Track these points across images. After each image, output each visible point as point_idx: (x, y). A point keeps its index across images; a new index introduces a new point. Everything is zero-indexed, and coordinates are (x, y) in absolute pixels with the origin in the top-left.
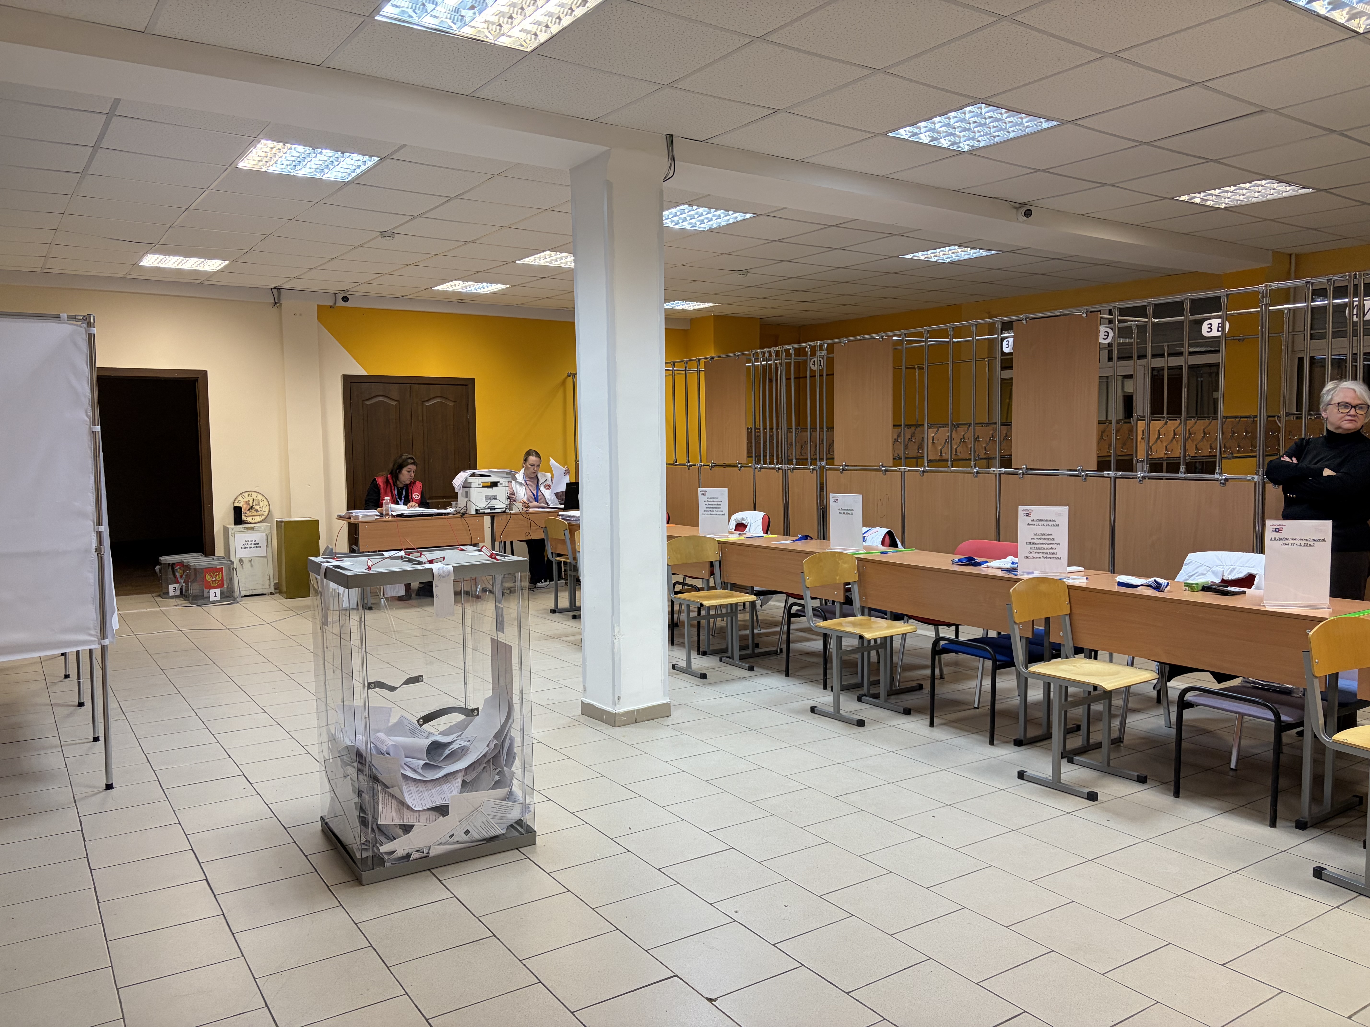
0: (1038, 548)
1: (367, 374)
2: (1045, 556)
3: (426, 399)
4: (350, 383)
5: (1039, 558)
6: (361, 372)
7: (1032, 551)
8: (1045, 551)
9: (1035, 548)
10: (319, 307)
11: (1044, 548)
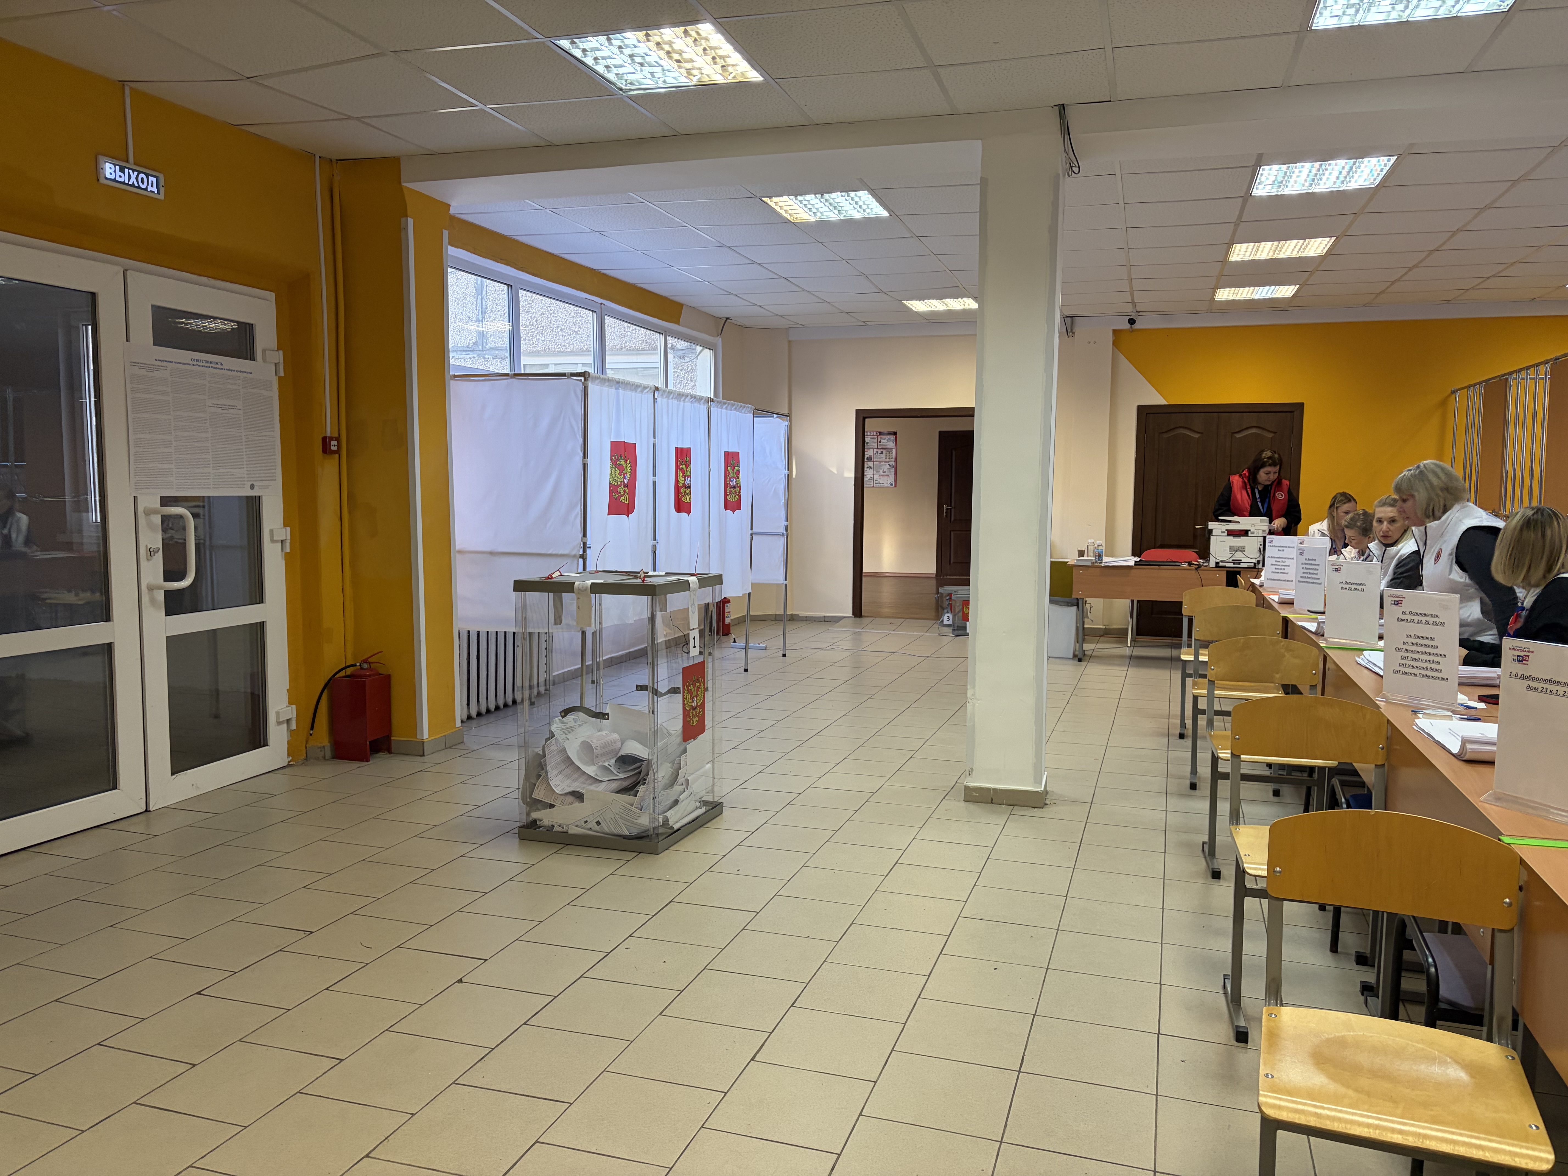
0: (1414, 659)
1: (1165, 403)
2: (1424, 672)
3: (1237, 430)
4: (1145, 414)
5: (1415, 675)
6: (1161, 401)
7: (1403, 662)
8: (1424, 665)
9: (1409, 658)
10: (1115, 332)
11: (1422, 661)
